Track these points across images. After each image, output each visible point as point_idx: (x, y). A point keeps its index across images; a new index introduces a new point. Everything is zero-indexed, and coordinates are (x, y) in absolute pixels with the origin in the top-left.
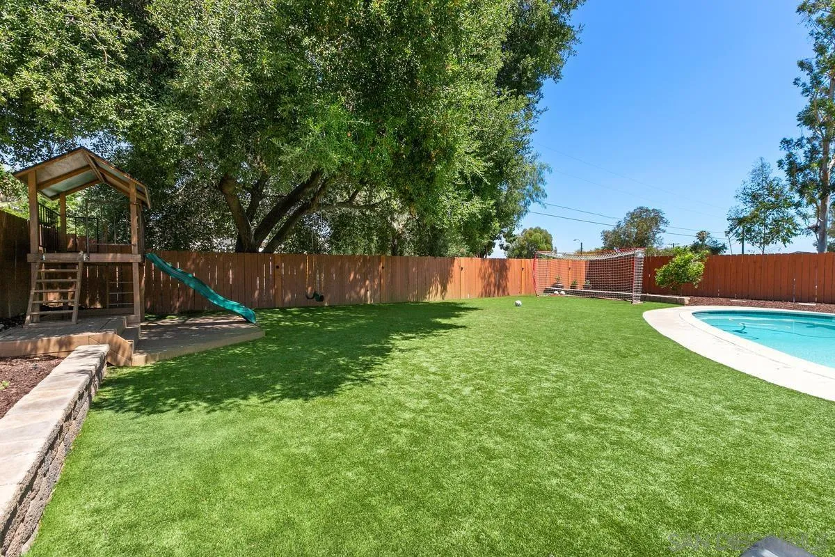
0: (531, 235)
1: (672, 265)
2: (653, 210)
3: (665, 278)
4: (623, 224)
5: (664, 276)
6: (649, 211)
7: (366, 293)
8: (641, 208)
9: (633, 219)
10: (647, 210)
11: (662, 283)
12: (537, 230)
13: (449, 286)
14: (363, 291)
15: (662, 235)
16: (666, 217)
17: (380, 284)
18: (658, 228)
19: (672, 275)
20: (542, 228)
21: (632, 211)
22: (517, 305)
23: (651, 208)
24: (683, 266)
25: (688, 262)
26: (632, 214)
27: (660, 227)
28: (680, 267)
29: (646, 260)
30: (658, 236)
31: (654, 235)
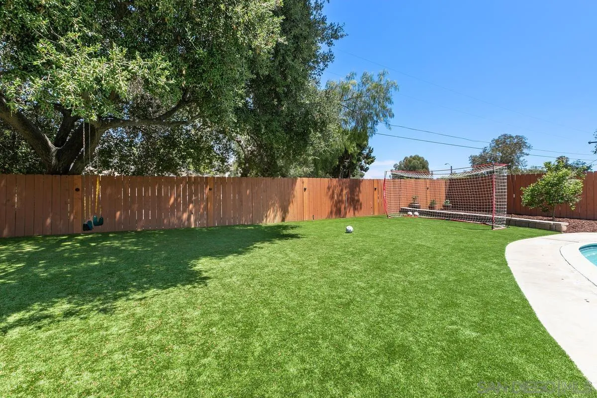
0: (410, 161)
1: (541, 183)
2: (517, 137)
3: (532, 198)
4: (488, 149)
5: (532, 196)
6: (513, 137)
7: (189, 218)
8: (505, 135)
9: (498, 145)
10: (511, 137)
11: (530, 204)
12: (416, 158)
13: (291, 209)
14: (185, 216)
15: (525, 157)
16: (529, 142)
17: (206, 208)
18: (522, 153)
19: (541, 194)
20: (420, 156)
21: (497, 138)
22: (348, 232)
23: (514, 135)
24: (556, 185)
25: (561, 179)
26: (497, 141)
27: (524, 151)
28: (553, 185)
29: (510, 178)
30: (521, 159)
31: (518, 158)
